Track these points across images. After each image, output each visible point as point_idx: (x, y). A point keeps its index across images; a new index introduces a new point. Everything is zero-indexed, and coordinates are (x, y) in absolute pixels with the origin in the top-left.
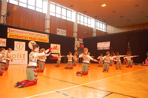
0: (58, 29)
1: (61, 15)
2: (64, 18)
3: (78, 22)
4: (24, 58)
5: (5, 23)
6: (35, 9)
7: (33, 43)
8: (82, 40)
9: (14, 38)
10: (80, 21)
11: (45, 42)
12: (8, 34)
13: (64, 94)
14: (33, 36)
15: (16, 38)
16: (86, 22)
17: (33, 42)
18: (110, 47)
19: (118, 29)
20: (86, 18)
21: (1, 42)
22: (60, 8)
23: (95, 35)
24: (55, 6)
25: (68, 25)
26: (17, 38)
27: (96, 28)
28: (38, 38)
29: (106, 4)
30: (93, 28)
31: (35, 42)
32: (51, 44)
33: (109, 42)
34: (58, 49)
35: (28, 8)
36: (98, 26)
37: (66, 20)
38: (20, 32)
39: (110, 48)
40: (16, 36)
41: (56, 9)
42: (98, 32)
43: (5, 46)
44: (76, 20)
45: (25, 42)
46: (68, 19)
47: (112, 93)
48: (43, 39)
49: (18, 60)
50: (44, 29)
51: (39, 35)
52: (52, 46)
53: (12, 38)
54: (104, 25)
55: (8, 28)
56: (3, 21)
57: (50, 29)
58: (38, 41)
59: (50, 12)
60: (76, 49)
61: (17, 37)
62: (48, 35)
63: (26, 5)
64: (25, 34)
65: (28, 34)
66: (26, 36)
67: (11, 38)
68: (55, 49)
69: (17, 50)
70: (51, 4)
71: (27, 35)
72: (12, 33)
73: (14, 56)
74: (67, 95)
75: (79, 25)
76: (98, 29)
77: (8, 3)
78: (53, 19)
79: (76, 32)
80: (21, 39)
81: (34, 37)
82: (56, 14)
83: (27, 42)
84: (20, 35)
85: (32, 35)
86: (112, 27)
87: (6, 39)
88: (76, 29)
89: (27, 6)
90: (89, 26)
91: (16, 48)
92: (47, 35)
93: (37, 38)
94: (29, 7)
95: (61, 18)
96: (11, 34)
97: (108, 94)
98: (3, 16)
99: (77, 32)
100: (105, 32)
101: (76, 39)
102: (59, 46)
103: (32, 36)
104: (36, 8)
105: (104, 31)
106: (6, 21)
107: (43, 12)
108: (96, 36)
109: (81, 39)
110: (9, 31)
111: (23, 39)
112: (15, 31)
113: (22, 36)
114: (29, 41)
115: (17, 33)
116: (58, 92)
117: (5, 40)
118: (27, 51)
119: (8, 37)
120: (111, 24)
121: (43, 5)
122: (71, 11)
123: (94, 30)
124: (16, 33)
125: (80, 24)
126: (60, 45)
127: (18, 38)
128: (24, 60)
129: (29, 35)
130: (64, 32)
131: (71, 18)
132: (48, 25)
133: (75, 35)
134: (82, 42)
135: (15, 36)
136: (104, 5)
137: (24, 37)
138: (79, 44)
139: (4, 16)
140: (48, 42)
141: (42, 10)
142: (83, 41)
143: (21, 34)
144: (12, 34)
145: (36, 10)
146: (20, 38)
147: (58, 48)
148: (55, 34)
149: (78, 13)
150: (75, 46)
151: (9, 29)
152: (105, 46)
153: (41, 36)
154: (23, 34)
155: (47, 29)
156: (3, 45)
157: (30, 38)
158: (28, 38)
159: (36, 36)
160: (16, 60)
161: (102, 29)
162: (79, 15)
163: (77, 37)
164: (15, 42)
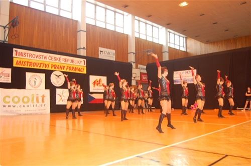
0: (100, 49)
1: (106, 22)
2: (110, 27)
3: (137, 35)
4: (43, 101)
5: (7, 40)
6: (59, 12)
7: (58, 75)
8: (145, 67)
9: (26, 67)
10: (139, 33)
11: (79, 72)
12: (15, 61)
13: (152, 160)
14: (57, 61)
15: (28, 67)
16: (149, 33)
17: (58, 73)
19: (209, 45)
20: (149, 27)
21: (3, 74)
22: (104, 9)
23: (166, 58)
24: (94, 6)
25: (118, 41)
26: (30, 67)
27: (169, 44)
29: (187, 2)
30: (162, 45)
31: (61, 74)
32: (90, 76)
33: (195, 70)
36: (172, 41)
37: (115, 31)
38: (35, 55)
40: (29, 64)
41: (95, 12)
42: (172, 51)
43: (10, 81)
44: (133, 32)
45: (44, 74)
46: (119, 30)
47: (227, 156)
48: (76, 67)
49: (32, 106)
50: (76, 49)
51: (69, 60)
52: (93, 78)
53: (21, 66)
54: (182, 39)
55: (14, 49)
57: (87, 49)
58: (68, 71)
59: (86, 18)
60: (134, 83)
61: (30, 65)
62: (85, 60)
64: (43, 60)
65: (50, 58)
66: (46, 63)
67: (19, 66)
68: (97, 85)
69: (30, 88)
70: (87, 3)
72: (21, 57)
73: (26, 100)
75: (138, 41)
76: (172, 46)
77: (11, 3)
78: (91, 30)
79: (134, 53)
80: (38, 68)
81: (60, 65)
82: (97, 21)
83: (48, 73)
84: (36, 62)
85: (56, 61)
86: (196, 41)
87: (10, 69)
88: (132, 48)
89: (45, 8)
90: (156, 41)
91: (29, 84)
92: (82, 60)
93: (66, 66)
94: (49, 10)
95: (105, 29)
96: (19, 60)
97: (221, 157)
98: (3, 27)
99: (135, 52)
100: (184, 51)
101: (134, 65)
102: (104, 79)
103: (57, 63)
104: (61, 11)
105: (182, 49)
107: (74, 19)
108: (168, 59)
109: (142, 64)
110: (16, 55)
111: (41, 68)
112: (26, 55)
113: (38, 62)
114: (52, 71)
115: (31, 58)
116: (140, 157)
117: (8, 71)
118: (49, 90)
119: (14, 65)
120: (196, 37)
121: (72, 4)
122: (123, 15)
123: (166, 49)
124: (28, 58)
125: (139, 38)
126: (106, 77)
127: (33, 67)
128: (43, 105)
129: (51, 61)
130: (111, 54)
131: (123, 28)
134: (145, 72)
135: (26, 63)
136: (184, 4)
137: (43, 64)
138: (139, 75)
139: (5, 27)
140: (85, 72)
141: (71, 14)
142: (147, 69)
143: (38, 59)
144: (22, 60)
145: (61, 15)
146: (35, 67)
148: (96, 57)
149: (136, 18)
150: (133, 78)
151: (16, 51)
152: (187, 78)
153: (73, 61)
154: (41, 59)
155: (81, 50)
156: (6, 79)
157: (52, 66)
158: (50, 66)
159: (64, 62)
160: (30, 106)
161: (179, 46)
162: (138, 21)
163: (134, 61)
164: (27, 73)
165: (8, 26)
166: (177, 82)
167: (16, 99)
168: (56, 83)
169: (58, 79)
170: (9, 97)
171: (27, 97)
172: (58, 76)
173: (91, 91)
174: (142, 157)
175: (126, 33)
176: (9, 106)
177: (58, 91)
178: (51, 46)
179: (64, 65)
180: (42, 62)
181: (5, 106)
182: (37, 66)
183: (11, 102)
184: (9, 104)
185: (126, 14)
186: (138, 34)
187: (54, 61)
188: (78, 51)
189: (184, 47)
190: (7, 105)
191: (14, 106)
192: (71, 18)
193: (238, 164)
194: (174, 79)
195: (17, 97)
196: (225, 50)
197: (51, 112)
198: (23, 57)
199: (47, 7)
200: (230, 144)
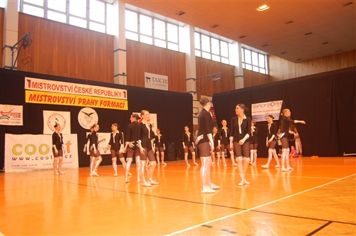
0: (147, 74)
2: (161, 44)
3: (198, 54)
4: (69, 151)
5: (16, 66)
6: (88, 25)
7: (89, 113)
8: (211, 98)
9: (43, 102)
10: (201, 50)
11: (117, 108)
12: (28, 94)
13: (224, 230)
14: (87, 94)
15: (46, 103)
16: (216, 50)
17: (89, 110)
19: (300, 64)
20: (215, 42)
21: (12, 114)
22: (150, 19)
23: (240, 84)
24: (136, 14)
25: (171, 63)
26: (49, 103)
27: (243, 64)
28: (101, 99)
29: (268, 5)
30: (234, 67)
31: (93, 111)
33: (281, 101)
34: (152, 125)
36: (248, 61)
37: (166, 49)
38: (56, 86)
40: (47, 98)
41: (139, 23)
42: (248, 75)
44: (193, 49)
45: (69, 113)
46: (172, 47)
47: (331, 222)
48: (114, 101)
50: (113, 76)
51: (103, 92)
53: (36, 102)
54: (261, 57)
55: (26, 78)
56: (9, 60)
57: (128, 75)
58: (102, 107)
59: (127, 33)
60: (195, 122)
61: (49, 100)
62: (126, 91)
64: (67, 92)
65: (77, 90)
66: (72, 97)
67: (33, 102)
69: (51, 132)
70: (126, 11)
71: (74, 93)
72: (36, 89)
73: (44, 149)
75: (200, 61)
76: (249, 68)
77: (21, 14)
78: (134, 49)
79: (194, 80)
80: (60, 103)
81: (91, 98)
82: (141, 36)
83: (74, 111)
84: (57, 95)
85: (85, 94)
86: (283, 60)
87: (22, 107)
88: (191, 72)
89: (68, 20)
90: (225, 61)
91: (48, 128)
92: (122, 91)
93: (99, 99)
94: (73, 22)
95: (153, 46)
96: (33, 93)
97: (322, 225)
98: (10, 47)
99: (195, 77)
100: (265, 74)
101: (195, 97)
103: (87, 96)
104: (91, 23)
105: (263, 71)
107: (108, 33)
108: (243, 87)
109: (206, 95)
110: (29, 87)
111: (65, 104)
112: (43, 86)
113: (60, 95)
114: (81, 108)
115: (49, 90)
117: (19, 109)
118: (76, 135)
119: (27, 101)
120: (283, 54)
121: (106, 13)
122: (178, 26)
123: (239, 72)
124: (46, 90)
125: (201, 58)
126: (156, 114)
127: (52, 103)
128: (68, 156)
129: (78, 93)
130: (162, 81)
131: (178, 44)
132: (121, 64)
133: (191, 87)
135: (43, 98)
136: (264, 7)
137: (67, 98)
139: (12, 48)
140: (126, 108)
141: (104, 26)
142: (214, 101)
143: (59, 91)
144: (37, 93)
145: (91, 28)
146: (56, 103)
148: (141, 86)
149: (197, 29)
150: (194, 115)
151: (29, 81)
152: (271, 113)
153: (109, 93)
154: (64, 92)
155: (120, 76)
156: (16, 121)
157: (80, 100)
158: (77, 101)
159: (96, 95)
160: (50, 158)
161: (258, 67)
162: (198, 35)
163: (195, 91)
164: (45, 112)
165: (17, 46)
166: (257, 118)
167: (31, 149)
168: (85, 124)
169: (89, 118)
170: (21, 146)
171: (45, 145)
172: (89, 115)
174: (210, 227)
175: (182, 50)
176: (21, 159)
178: (77, 73)
179: (96, 99)
180: (66, 96)
181: (14, 159)
182: (59, 102)
183: (24, 153)
184: (21, 156)
185: (181, 24)
186: (200, 52)
187: (82, 94)
188: (115, 78)
189: (265, 68)
191: (28, 159)
192: (104, 32)
193: (348, 234)
194: (253, 114)
195: (31, 145)
196: (325, 71)
197: (80, 166)
198: (39, 89)
199: (71, 18)
200: (334, 205)
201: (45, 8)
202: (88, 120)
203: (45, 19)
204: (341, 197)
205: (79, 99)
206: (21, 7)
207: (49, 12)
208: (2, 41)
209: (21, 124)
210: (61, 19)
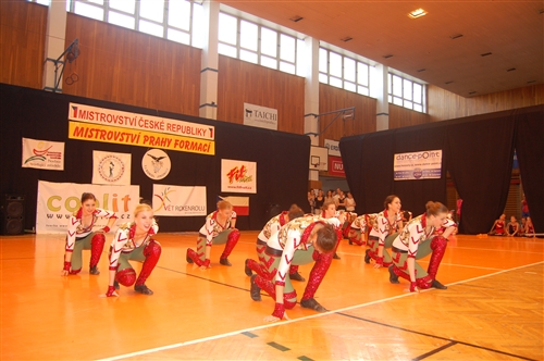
0: (247, 106)
1: (259, 53)
2: (270, 64)
3: (323, 79)
4: (126, 209)
5: (60, 87)
6: (165, 33)
7: (158, 157)
8: (337, 144)
9: (93, 139)
10: (328, 74)
11: (199, 152)
12: (72, 127)
13: (273, 344)
14: (157, 130)
15: (98, 140)
16: (349, 75)
17: (158, 153)
18: (442, 169)
19: (474, 100)
20: (349, 63)
21: (49, 154)
22: (256, 27)
23: (383, 124)
24: (235, 20)
25: (281, 89)
26: (102, 140)
27: (390, 98)
28: (176, 138)
29: (425, 9)
30: (376, 100)
31: (164, 154)
32: (223, 161)
33: (440, 152)
34: (249, 179)
35: (141, 30)
36: (397, 92)
37: (277, 71)
38: (113, 117)
39: (442, 173)
40: (100, 133)
41: (239, 32)
42: (396, 112)
44: (315, 71)
45: (129, 156)
46: (286, 68)
47: (454, 343)
48: (195, 141)
50: (198, 106)
51: (179, 127)
52: (227, 165)
53: (83, 138)
54: (418, 88)
55: (71, 105)
56: (51, 79)
57: (219, 106)
58: (178, 148)
59: (220, 45)
60: (314, 176)
61: (102, 136)
62: (213, 128)
63: (133, 20)
64: (129, 125)
65: (142, 123)
66: (134, 133)
67: (79, 138)
69: (103, 182)
70: (221, 15)
71: (138, 127)
72: (84, 120)
74: (284, 349)
75: (325, 90)
76: (398, 102)
77: (71, 15)
78: (231, 71)
79: (316, 116)
80: (118, 142)
81: (161, 136)
82: (242, 51)
83: (137, 153)
84: (113, 130)
85: (153, 130)
86: (449, 93)
87: (63, 144)
88: (312, 105)
89: (137, 25)
90: (362, 91)
91: (99, 175)
92: (207, 127)
93: (174, 138)
94: (145, 28)
95: (258, 66)
96: (80, 126)
97: (439, 346)
98: (53, 61)
99: (317, 113)
100: (422, 113)
101: (314, 141)
102: (251, 168)
103: (156, 133)
104: (169, 30)
105: (418, 109)
106: (65, 81)
107: (194, 45)
108: (387, 128)
109: (332, 139)
110: (75, 116)
111: (124, 142)
112: (95, 115)
113: (118, 130)
114: (147, 149)
115: (103, 122)
116: (252, 335)
117: (59, 147)
118: (138, 187)
119: (71, 136)
120: (448, 84)
121: (191, 17)
122: (296, 38)
123: (383, 108)
124: (99, 122)
125: (328, 85)
126: (255, 164)
127: (107, 141)
128: (125, 217)
129: (143, 128)
130: (268, 116)
131: (295, 64)
132: (210, 89)
133: (311, 126)
134: (338, 154)
135: (94, 133)
136: (419, 13)
137: (128, 135)
138: (325, 160)
139: (56, 62)
140: (212, 152)
141: (188, 35)
142: (341, 147)
143: (117, 124)
144: (85, 126)
145: (170, 37)
146: (112, 141)
147: (247, 175)
148: (238, 122)
149: (323, 43)
150: (311, 167)
151: (75, 108)
152: (422, 168)
153: (188, 130)
154: (123, 125)
155: (207, 107)
156: (54, 164)
157: (146, 138)
158: (142, 139)
159: (169, 132)
161: (412, 101)
162: (325, 52)
163: (316, 132)
164: (95, 152)
165: (62, 59)
166: (401, 176)
167: (73, 204)
168: (152, 173)
170: (59, 199)
172: (158, 160)
173: (223, 190)
175: (300, 73)
176: (59, 217)
177: (157, 189)
178: (146, 100)
179: (169, 137)
180: (126, 131)
182: (116, 139)
183: (63, 208)
184: (59, 213)
185: (301, 35)
186: (326, 77)
187: (149, 129)
188: (201, 109)
190: (55, 214)
192: (188, 44)
194: (395, 169)
195: (74, 198)
198: (88, 121)
199: (141, 22)
200: (475, 313)
201: (106, 7)
202: (157, 166)
203: (105, 24)
204: (493, 301)
205: (145, 136)
206: (72, 6)
207: (111, 13)
208: (43, 52)
209: (62, 168)
210: (127, 23)
